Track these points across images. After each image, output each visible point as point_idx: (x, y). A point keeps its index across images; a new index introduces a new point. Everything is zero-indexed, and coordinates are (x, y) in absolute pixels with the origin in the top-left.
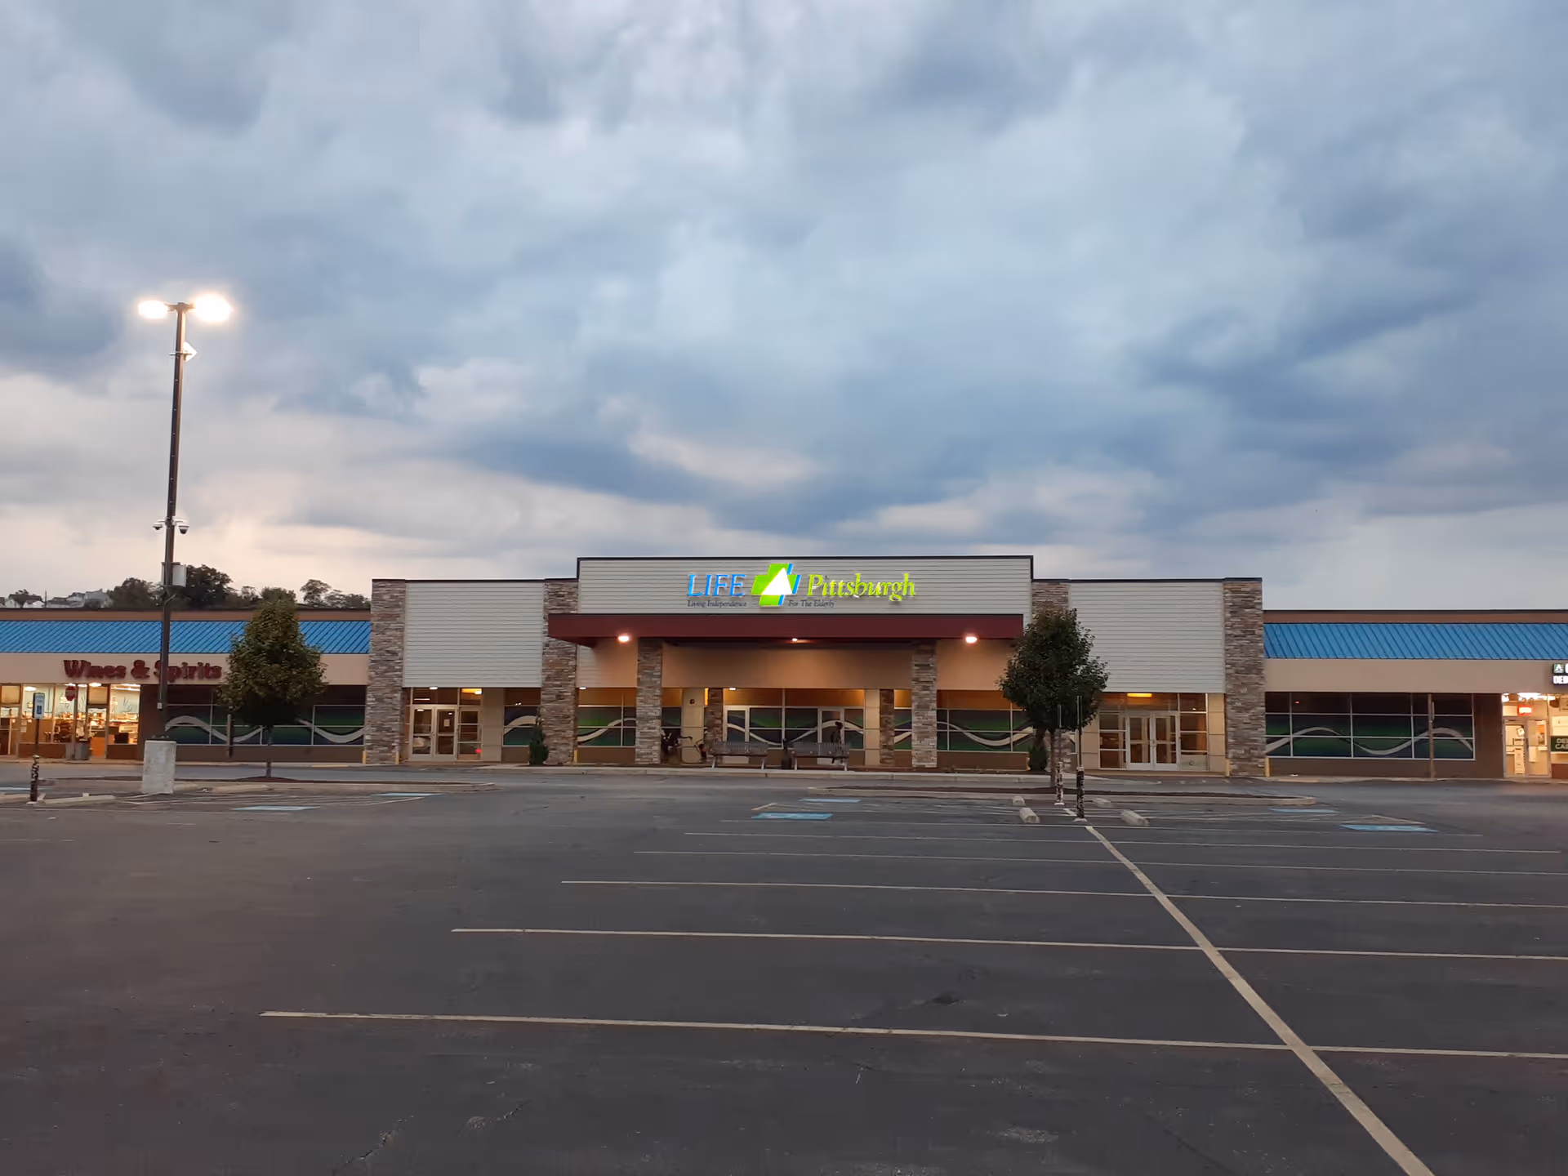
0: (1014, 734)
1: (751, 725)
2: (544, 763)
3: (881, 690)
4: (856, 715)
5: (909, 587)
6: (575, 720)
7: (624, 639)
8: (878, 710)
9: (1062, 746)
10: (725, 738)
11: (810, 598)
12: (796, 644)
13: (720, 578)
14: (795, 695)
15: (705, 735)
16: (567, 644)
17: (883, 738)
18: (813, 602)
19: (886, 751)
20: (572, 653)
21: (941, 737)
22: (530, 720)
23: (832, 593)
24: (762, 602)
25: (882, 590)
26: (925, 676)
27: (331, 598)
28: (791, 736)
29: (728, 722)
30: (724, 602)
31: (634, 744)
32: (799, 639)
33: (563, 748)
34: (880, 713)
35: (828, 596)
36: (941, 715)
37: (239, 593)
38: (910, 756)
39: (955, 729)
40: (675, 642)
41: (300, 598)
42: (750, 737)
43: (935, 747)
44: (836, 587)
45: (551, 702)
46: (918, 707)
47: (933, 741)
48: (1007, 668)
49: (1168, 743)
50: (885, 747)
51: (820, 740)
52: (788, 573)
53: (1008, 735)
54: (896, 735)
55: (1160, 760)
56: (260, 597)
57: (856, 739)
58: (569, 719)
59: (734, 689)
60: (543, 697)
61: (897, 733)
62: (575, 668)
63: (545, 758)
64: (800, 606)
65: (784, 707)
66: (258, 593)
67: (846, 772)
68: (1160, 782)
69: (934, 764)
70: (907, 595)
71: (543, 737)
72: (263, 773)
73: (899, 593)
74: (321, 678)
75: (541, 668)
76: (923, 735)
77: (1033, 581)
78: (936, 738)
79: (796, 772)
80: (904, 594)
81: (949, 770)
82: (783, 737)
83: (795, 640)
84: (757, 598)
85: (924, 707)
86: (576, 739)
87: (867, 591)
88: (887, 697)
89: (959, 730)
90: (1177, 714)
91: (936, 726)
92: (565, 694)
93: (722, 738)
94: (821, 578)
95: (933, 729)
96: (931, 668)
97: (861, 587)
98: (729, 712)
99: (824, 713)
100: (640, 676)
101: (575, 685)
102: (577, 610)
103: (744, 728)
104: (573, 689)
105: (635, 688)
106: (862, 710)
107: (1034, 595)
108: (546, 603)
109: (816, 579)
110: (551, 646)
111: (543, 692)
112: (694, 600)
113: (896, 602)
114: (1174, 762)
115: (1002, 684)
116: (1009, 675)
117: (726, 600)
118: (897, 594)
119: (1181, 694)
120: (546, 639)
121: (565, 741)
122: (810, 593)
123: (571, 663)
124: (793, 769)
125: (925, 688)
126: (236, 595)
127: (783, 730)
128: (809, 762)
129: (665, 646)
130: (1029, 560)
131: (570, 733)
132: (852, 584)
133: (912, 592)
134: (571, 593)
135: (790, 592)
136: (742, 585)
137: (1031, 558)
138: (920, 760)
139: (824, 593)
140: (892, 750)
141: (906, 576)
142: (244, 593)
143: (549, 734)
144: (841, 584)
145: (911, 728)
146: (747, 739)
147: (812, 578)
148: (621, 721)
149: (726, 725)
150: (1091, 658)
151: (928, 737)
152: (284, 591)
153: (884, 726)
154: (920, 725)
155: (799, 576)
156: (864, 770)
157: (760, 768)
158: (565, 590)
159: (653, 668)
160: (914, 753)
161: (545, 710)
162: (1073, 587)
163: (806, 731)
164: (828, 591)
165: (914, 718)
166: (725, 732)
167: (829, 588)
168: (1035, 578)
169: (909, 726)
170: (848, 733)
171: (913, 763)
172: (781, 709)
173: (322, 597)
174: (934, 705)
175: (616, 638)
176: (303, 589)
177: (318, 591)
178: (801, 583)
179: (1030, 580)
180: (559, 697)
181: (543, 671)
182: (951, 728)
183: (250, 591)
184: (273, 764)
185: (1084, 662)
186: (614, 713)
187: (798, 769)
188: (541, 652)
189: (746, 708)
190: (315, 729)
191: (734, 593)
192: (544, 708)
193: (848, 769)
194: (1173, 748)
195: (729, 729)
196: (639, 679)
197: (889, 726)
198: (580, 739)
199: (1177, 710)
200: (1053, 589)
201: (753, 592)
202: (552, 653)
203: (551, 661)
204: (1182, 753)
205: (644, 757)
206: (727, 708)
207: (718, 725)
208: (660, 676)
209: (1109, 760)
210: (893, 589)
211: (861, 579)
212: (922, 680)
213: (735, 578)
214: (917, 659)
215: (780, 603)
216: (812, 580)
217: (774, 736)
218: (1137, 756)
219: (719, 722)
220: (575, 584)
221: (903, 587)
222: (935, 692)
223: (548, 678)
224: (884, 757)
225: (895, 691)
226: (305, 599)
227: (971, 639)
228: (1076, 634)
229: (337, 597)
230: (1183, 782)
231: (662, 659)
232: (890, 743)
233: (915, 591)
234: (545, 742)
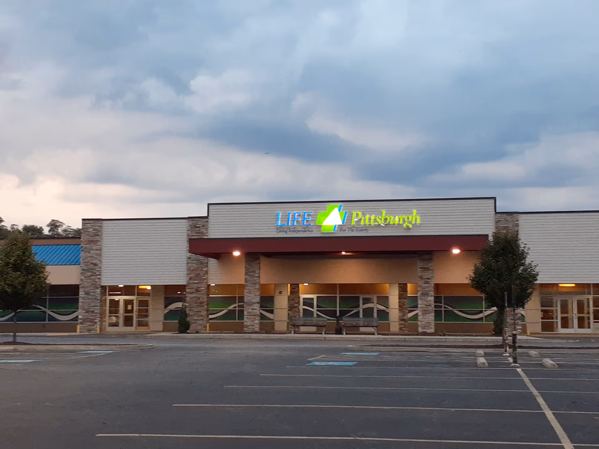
0: (485, 311)
1: (318, 306)
2: (188, 331)
3: (399, 284)
4: (384, 300)
5: (416, 219)
6: (208, 305)
7: (236, 253)
8: (398, 297)
9: (516, 318)
10: (301, 315)
11: (354, 226)
12: (345, 255)
13: (296, 214)
14: (344, 287)
15: (289, 314)
16: (202, 258)
17: (401, 314)
18: (355, 229)
19: (403, 322)
20: (205, 263)
21: (438, 314)
22: (179, 305)
23: (367, 223)
24: (323, 230)
25: (399, 221)
26: (427, 275)
27: (65, 231)
28: (343, 313)
29: (304, 305)
30: (299, 230)
31: (243, 319)
32: (346, 252)
33: (201, 322)
34: (399, 298)
35: (365, 224)
36: (437, 299)
37: (9, 229)
38: (417, 326)
39: (448, 308)
40: (268, 255)
41: (46, 231)
42: (317, 314)
43: (433, 319)
44: (370, 219)
45: (192, 293)
46: (422, 294)
47: (431, 317)
48: (474, 269)
49: (585, 315)
50: (402, 320)
51: (361, 315)
52: (339, 211)
53: (481, 312)
54: (409, 313)
55: (581, 326)
56: (22, 231)
57: (384, 315)
58: (203, 304)
59: (307, 284)
60: (188, 290)
61: (410, 311)
62: (207, 273)
63: (188, 329)
64: (347, 231)
65: (338, 296)
66: (20, 228)
67: (376, 336)
68: (578, 341)
69: (432, 330)
70: (415, 224)
71: (187, 315)
72: (11, 339)
73: (410, 223)
74: (46, 280)
75: (185, 273)
76: (425, 312)
77: (496, 213)
78: (433, 314)
79: (344, 336)
80: (413, 222)
81: (442, 334)
82: (338, 314)
83: (343, 253)
84: (320, 226)
85: (425, 294)
86: (208, 316)
87: (389, 222)
88: (403, 288)
89: (451, 308)
90: (591, 297)
91: (433, 306)
92: (201, 288)
93: (299, 315)
94: (360, 214)
95: (432, 308)
96: (430, 270)
97: (386, 219)
98: (304, 299)
99: (363, 299)
100: (247, 277)
101: (207, 283)
102: (207, 236)
103: (313, 308)
104: (206, 286)
105: (243, 285)
106: (388, 297)
107: (496, 222)
108: (189, 232)
109: (357, 214)
110: (192, 259)
111: (187, 287)
112: (280, 229)
113: (408, 228)
114: (589, 327)
115: (470, 279)
116: (475, 273)
117: (299, 228)
118: (409, 223)
119: (593, 284)
120: (189, 255)
121: (201, 318)
122: (353, 223)
123: (204, 269)
124: (343, 334)
125: (426, 283)
126: (7, 230)
127: (338, 309)
128: (354, 329)
129: (262, 258)
130: (493, 201)
131: (204, 313)
132: (380, 217)
133: (418, 222)
134: (203, 226)
135: (341, 223)
136: (310, 219)
137: (495, 199)
138: (423, 328)
139: (362, 223)
140: (407, 322)
141: (415, 211)
142: (12, 228)
143: (191, 314)
144: (373, 217)
145: (417, 308)
146: (315, 315)
147: (354, 214)
148: (236, 305)
149: (302, 307)
150: (528, 261)
151: (428, 313)
152: (36, 227)
153: (401, 306)
154: (424, 306)
155: (346, 213)
156: (387, 335)
157: (321, 334)
158: (200, 224)
159: (254, 272)
160: (419, 323)
161: (188, 299)
162: (522, 218)
163: (352, 310)
164: (365, 222)
165: (420, 302)
166: (301, 311)
167: (365, 220)
168: (497, 211)
169: (416, 307)
170: (379, 311)
171: (419, 330)
172: (336, 297)
173: (60, 230)
174: (432, 293)
175: (231, 253)
176: (48, 226)
177: (57, 227)
178: (348, 217)
179: (494, 213)
180: (197, 291)
181: (188, 274)
182: (445, 307)
183: (15, 227)
184: (17, 334)
185: (523, 264)
186: (232, 300)
187: (346, 334)
188: (186, 262)
189: (314, 296)
190: (49, 312)
191: (305, 224)
192: (189, 297)
193: (378, 334)
194: (589, 318)
195: (304, 309)
196: (245, 279)
197: (405, 307)
198: (211, 317)
199: (590, 294)
200: (509, 218)
201: (318, 223)
202: (194, 263)
203: (192, 268)
204: (594, 322)
205: (250, 327)
206: (303, 296)
207: (296, 307)
208: (259, 277)
209: (547, 327)
210: (406, 220)
211: (386, 214)
212: (424, 277)
213: (306, 214)
214: (420, 264)
215: (334, 230)
216: (354, 215)
217: (332, 314)
218: (565, 323)
219: (296, 305)
220: (206, 220)
221: (412, 218)
222: (433, 285)
223: (190, 279)
224: (402, 326)
225: (408, 285)
226: (49, 231)
227: (456, 251)
228: (518, 246)
229: (69, 230)
230: (593, 341)
231: (260, 266)
232: (405, 317)
233: (420, 221)
234: (188, 319)
